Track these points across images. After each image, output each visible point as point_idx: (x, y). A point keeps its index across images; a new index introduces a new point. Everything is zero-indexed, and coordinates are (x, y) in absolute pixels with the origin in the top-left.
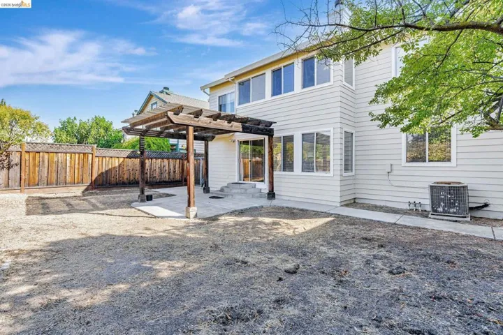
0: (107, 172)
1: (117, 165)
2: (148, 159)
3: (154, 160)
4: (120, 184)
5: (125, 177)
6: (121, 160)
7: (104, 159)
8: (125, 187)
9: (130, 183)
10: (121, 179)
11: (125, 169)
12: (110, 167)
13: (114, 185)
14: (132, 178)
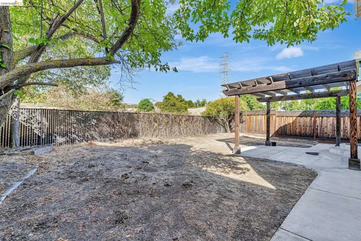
0: (284, 126)
1: (291, 122)
2: (319, 117)
3: (325, 118)
4: (293, 136)
5: (298, 131)
6: (295, 118)
7: (282, 118)
8: (297, 138)
9: (301, 136)
10: (294, 132)
11: (298, 125)
12: (287, 123)
13: (289, 135)
14: (303, 132)
